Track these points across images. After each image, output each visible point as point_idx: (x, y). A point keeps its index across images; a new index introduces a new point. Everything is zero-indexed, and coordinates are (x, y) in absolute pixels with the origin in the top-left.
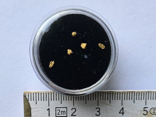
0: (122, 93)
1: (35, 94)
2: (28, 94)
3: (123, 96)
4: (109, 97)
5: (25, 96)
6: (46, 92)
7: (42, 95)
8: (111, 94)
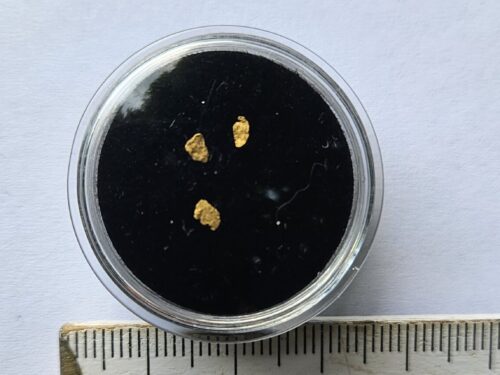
0: (408, 326)
1: (99, 335)
2: (77, 334)
3: (412, 339)
4: (361, 341)
5: (64, 343)
6: (137, 326)
7: (126, 336)
8: (370, 332)
